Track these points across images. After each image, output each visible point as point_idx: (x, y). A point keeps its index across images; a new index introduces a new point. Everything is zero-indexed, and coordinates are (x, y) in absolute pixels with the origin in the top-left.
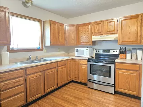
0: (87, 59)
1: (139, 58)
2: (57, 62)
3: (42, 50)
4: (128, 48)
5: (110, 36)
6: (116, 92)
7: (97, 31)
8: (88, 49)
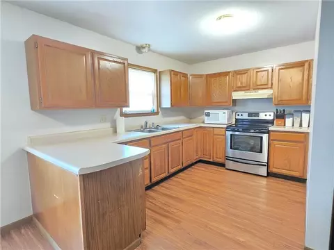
0: (225, 126)
3: (157, 113)
5: (260, 92)
6: (269, 174)
7: (239, 85)
8: (226, 111)
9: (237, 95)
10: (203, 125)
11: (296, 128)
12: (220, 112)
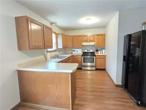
0: (81, 55)
1: (104, 53)
2: (68, 57)
4: (99, 49)
5: (91, 43)
7: (85, 40)
8: (81, 49)
9: (84, 44)
10: (72, 55)
11: (102, 54)
12: (79, 50)
